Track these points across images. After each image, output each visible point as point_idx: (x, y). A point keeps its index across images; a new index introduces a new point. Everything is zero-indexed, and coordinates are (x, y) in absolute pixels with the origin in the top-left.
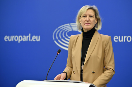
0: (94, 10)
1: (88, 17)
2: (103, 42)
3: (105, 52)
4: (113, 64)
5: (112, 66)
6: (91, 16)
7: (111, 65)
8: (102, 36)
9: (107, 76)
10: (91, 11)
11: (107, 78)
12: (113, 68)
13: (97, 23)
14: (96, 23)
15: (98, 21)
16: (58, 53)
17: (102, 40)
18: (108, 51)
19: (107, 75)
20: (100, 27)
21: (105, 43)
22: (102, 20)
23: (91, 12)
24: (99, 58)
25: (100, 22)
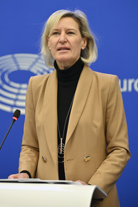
0: (78, 20)
1: (63, 33)
2: (103, 90)
3: (109, 110)
4: (125, 136)
5: (125, 142)
6: (69, 33)
7: (121, 141)
8: (99, 77)
9: (117, 166)
10: (69, 20)
11: (117, 170)
12: (126, 146)
13: (87, 47)
14: (83, 48)
15: (88, 43)
16: (16, 119)
17: (101, 86)
18: (113, 108)
19: (117, 163)
20: (92, 57)
21: (106, 92)
22: (96, 42)
23: (71, 24)
24: (96, 127)
25: (93, 46)
